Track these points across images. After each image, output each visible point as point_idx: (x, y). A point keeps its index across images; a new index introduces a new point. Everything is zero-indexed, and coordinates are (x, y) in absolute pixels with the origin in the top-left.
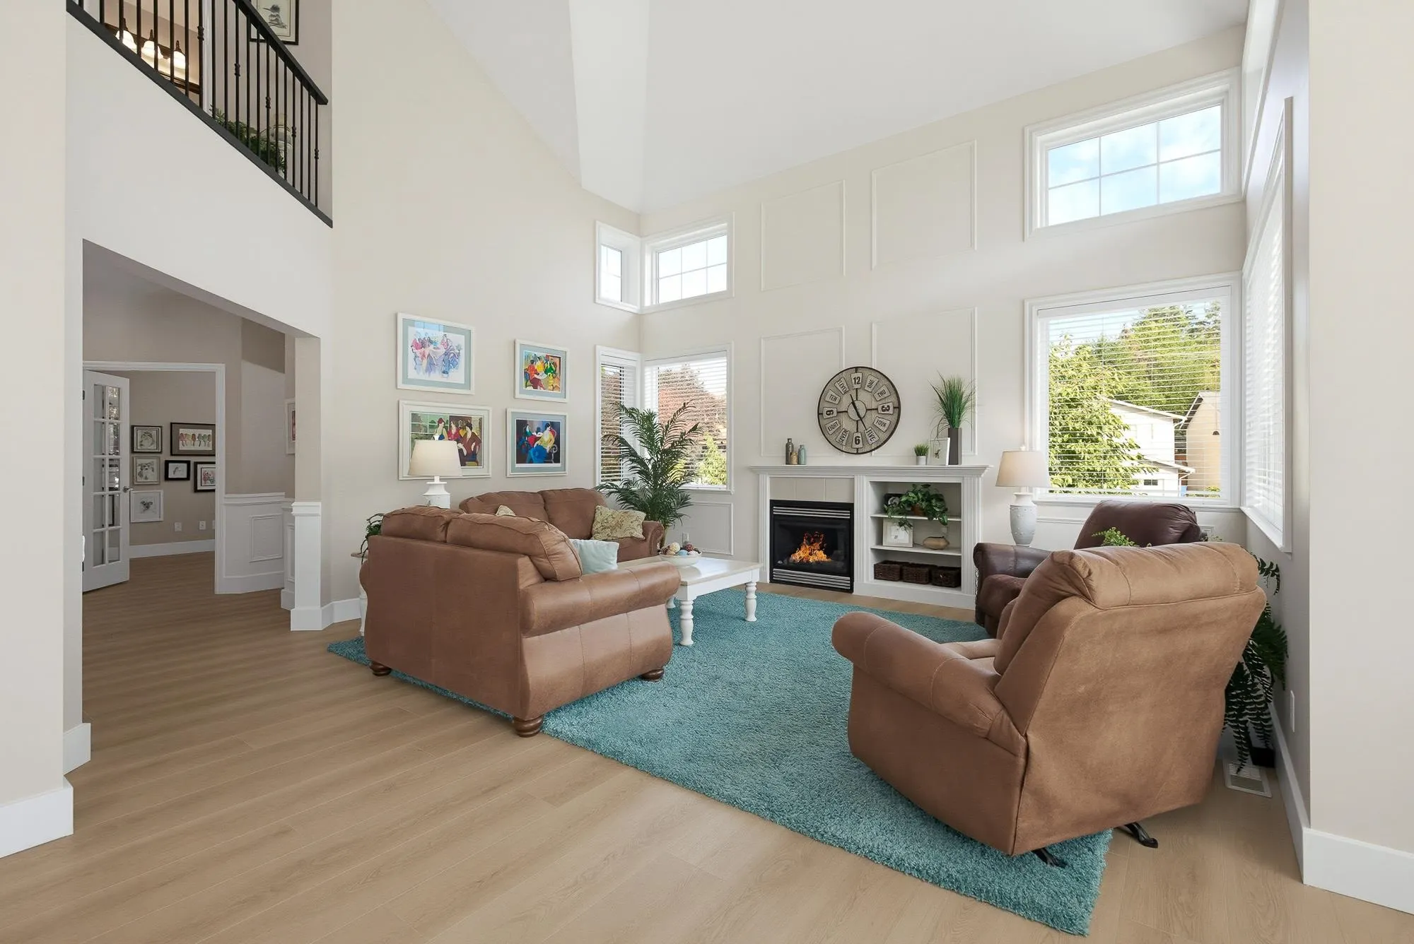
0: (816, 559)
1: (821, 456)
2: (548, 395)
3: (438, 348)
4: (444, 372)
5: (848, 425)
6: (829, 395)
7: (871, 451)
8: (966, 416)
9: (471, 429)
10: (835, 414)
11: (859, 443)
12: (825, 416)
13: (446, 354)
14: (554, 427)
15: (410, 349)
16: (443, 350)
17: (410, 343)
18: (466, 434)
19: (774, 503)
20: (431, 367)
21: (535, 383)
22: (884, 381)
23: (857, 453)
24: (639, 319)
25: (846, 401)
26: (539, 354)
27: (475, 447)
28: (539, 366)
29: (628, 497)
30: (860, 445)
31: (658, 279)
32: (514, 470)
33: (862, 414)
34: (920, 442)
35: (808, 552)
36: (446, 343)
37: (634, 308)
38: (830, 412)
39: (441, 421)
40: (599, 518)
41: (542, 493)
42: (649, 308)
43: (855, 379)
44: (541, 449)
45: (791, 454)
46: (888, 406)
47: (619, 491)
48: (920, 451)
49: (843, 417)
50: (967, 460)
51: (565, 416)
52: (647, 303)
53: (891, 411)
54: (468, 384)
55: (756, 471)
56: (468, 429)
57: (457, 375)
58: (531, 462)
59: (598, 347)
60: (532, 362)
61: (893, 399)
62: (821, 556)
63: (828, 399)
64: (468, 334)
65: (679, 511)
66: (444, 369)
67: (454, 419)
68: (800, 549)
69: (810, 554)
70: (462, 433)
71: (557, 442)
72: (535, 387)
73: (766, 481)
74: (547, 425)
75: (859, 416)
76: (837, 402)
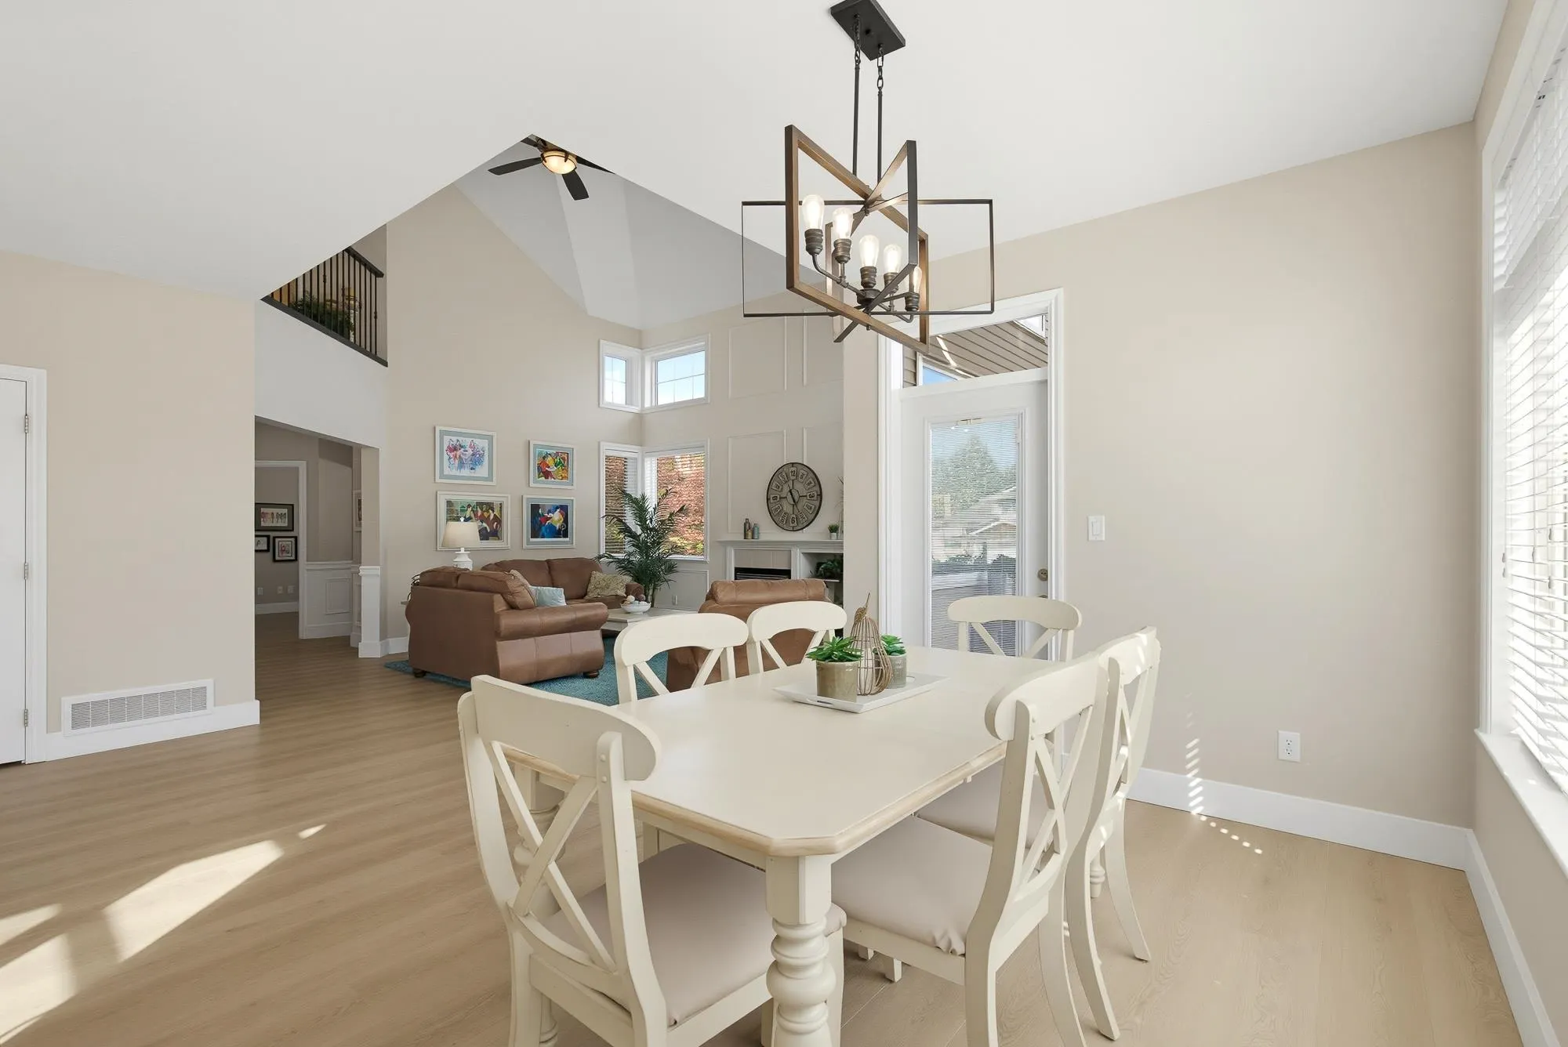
1: (770, 532)
2: (560, 484)
3: (467, 451)
4: (472, 469)
5: (787, 507)
6: (775, 484)
7: (802, 529)
9: (493, 511)
10: (778, 499)
11: (794, 522)
12: (772, 501)
13: (473, 455)
14: (564, 509)
15: (445, 453)
16: (470, 452)
17: (445, 448)
18: (489, 516)
19: (737, 570)
20: (461, 465)
21: (547, 475)
22: (811, 475)
23: (793, 531)
24: (640, 418)
25: (786, 489)
26: (549, 451)
27: (497, 527)
28: (549, 460)
29: (625, 566)
30: (795, 524)
31: (656, 384)
32: (528, 543)
33: (796, 500)
34: (833, 523)
36: (472, 446)
37: (636, 409)
38: (775, 498)
39: (469, 506)
40: (592, 580)
41: (548, 561)
42: (648, 409)
43: (791, 472)
44: (552, 527)
45: (749, 530)
46: (814, 494)
47: (619, 561)
48: (834, 529)
49: (784, 501)
51: (572, 500)
52: (647, 404)
53: (815, 498)
54: (490, 478)
55: (725, 544)
56: (491, 511)
57: (482, 471)
58: (543, 537)
59: (602, 443)
60: (544, 458)
61: (817, 488)
63: (774, 487)
64: (490, 439)
65: (667, 577)
66: (471, 466)
67: (480, 504)
70: (486, 514)
71: (566, 521)
72: (547, 478)
73: (731, 553)
74: (557, 508)
75: (794, 501)
76: (780, 490)
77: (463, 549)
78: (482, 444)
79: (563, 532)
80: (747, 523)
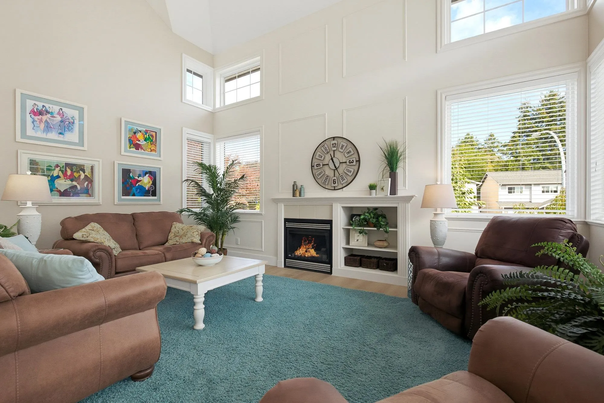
0: (309, 254)
1: (313, 191)
2: (147, 154)
3: (55, 117)
4: (60, 133)
5: (329, 172)
6: (318, 155)
7: (342, 188)
8: (400, 164)
9: (84, 172)
10: (321, 166)
11: (335, 183)
12: (315, 167)
13: (62, 121)
14: (153, 175)
15: (28, 116)
16: (59, 118)
17: (28, 111)
18: (80, 176)
19: (286, 220)
20: (48, 128)
21: (138, 147)
22: (350, 145)
23: (335, 190)
24: (213, 114)
25: (328, 157)
26: (140, 129)
27: (87, 185)
28: (139, 136)
29: (201, 218)
30: (336, 185)
31: (224, 94)
32: (120, 200)
33: (337, 166)
34: (372, 182)
35: (305, 250)
36: (61, 113)
37: (210, 109)
38: (318, 165)
39: (57, 166)
40: (173, 230)
41: (133, 215)
42: (219, 108)
43: (333, 144)
44: (141, 188)
45: (296, 190)
46: (353, 160)
47: (196, 214)
48: (372, 187)
49: (326, 168)
50: (401, 192)
51: (160, 168)
52: (218, 106)
53: (354, 163)
54: (81, 142)
55: (276, 201)
56: (81, 172)
57: (72, 136)
58: (134, 195)
59: (184, 128)
60: (135, 133)
61: (356, 155)
62: (313, 253)
63: (317, 157)
64: (81, 110)
65: (232, 225)
66: (60, 131)
67: (67, 165)
68: (300, 248)
69: (306, 251)
70: (76, 175)
71: (154, 183)
72: (137, 149)
73: (282, 207)
74: (146, 173)
75: (335, 167)
76: (322, 159)
77: (29, 204)
78: (69, 113)
79: (153, 192)
80: (294, 185)
